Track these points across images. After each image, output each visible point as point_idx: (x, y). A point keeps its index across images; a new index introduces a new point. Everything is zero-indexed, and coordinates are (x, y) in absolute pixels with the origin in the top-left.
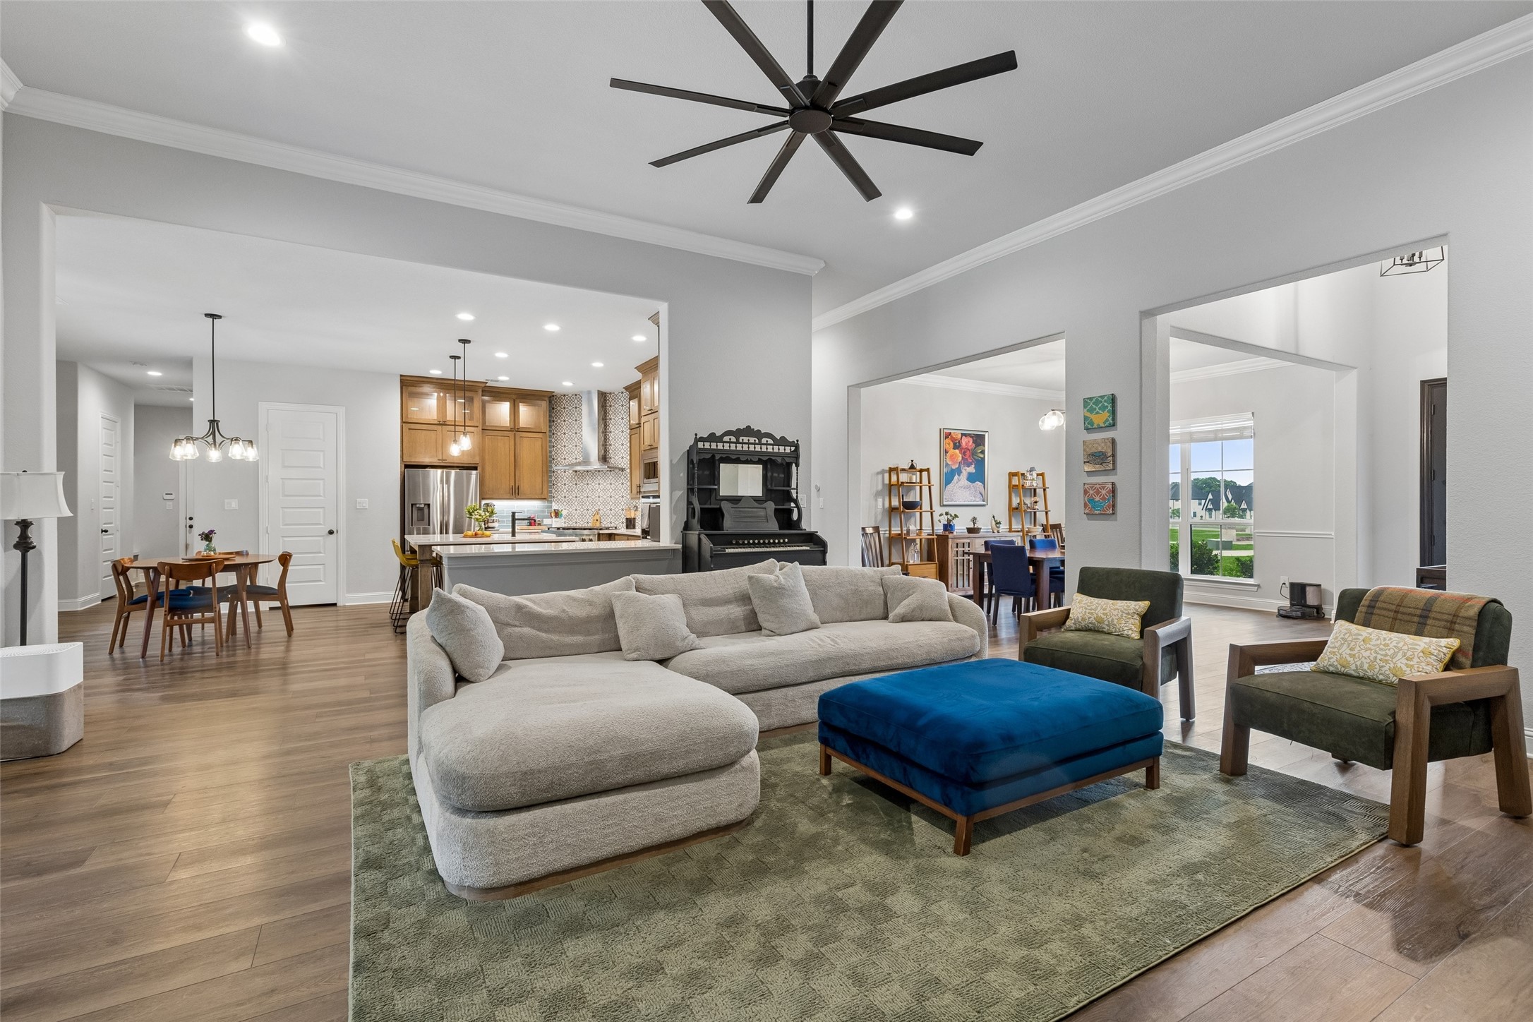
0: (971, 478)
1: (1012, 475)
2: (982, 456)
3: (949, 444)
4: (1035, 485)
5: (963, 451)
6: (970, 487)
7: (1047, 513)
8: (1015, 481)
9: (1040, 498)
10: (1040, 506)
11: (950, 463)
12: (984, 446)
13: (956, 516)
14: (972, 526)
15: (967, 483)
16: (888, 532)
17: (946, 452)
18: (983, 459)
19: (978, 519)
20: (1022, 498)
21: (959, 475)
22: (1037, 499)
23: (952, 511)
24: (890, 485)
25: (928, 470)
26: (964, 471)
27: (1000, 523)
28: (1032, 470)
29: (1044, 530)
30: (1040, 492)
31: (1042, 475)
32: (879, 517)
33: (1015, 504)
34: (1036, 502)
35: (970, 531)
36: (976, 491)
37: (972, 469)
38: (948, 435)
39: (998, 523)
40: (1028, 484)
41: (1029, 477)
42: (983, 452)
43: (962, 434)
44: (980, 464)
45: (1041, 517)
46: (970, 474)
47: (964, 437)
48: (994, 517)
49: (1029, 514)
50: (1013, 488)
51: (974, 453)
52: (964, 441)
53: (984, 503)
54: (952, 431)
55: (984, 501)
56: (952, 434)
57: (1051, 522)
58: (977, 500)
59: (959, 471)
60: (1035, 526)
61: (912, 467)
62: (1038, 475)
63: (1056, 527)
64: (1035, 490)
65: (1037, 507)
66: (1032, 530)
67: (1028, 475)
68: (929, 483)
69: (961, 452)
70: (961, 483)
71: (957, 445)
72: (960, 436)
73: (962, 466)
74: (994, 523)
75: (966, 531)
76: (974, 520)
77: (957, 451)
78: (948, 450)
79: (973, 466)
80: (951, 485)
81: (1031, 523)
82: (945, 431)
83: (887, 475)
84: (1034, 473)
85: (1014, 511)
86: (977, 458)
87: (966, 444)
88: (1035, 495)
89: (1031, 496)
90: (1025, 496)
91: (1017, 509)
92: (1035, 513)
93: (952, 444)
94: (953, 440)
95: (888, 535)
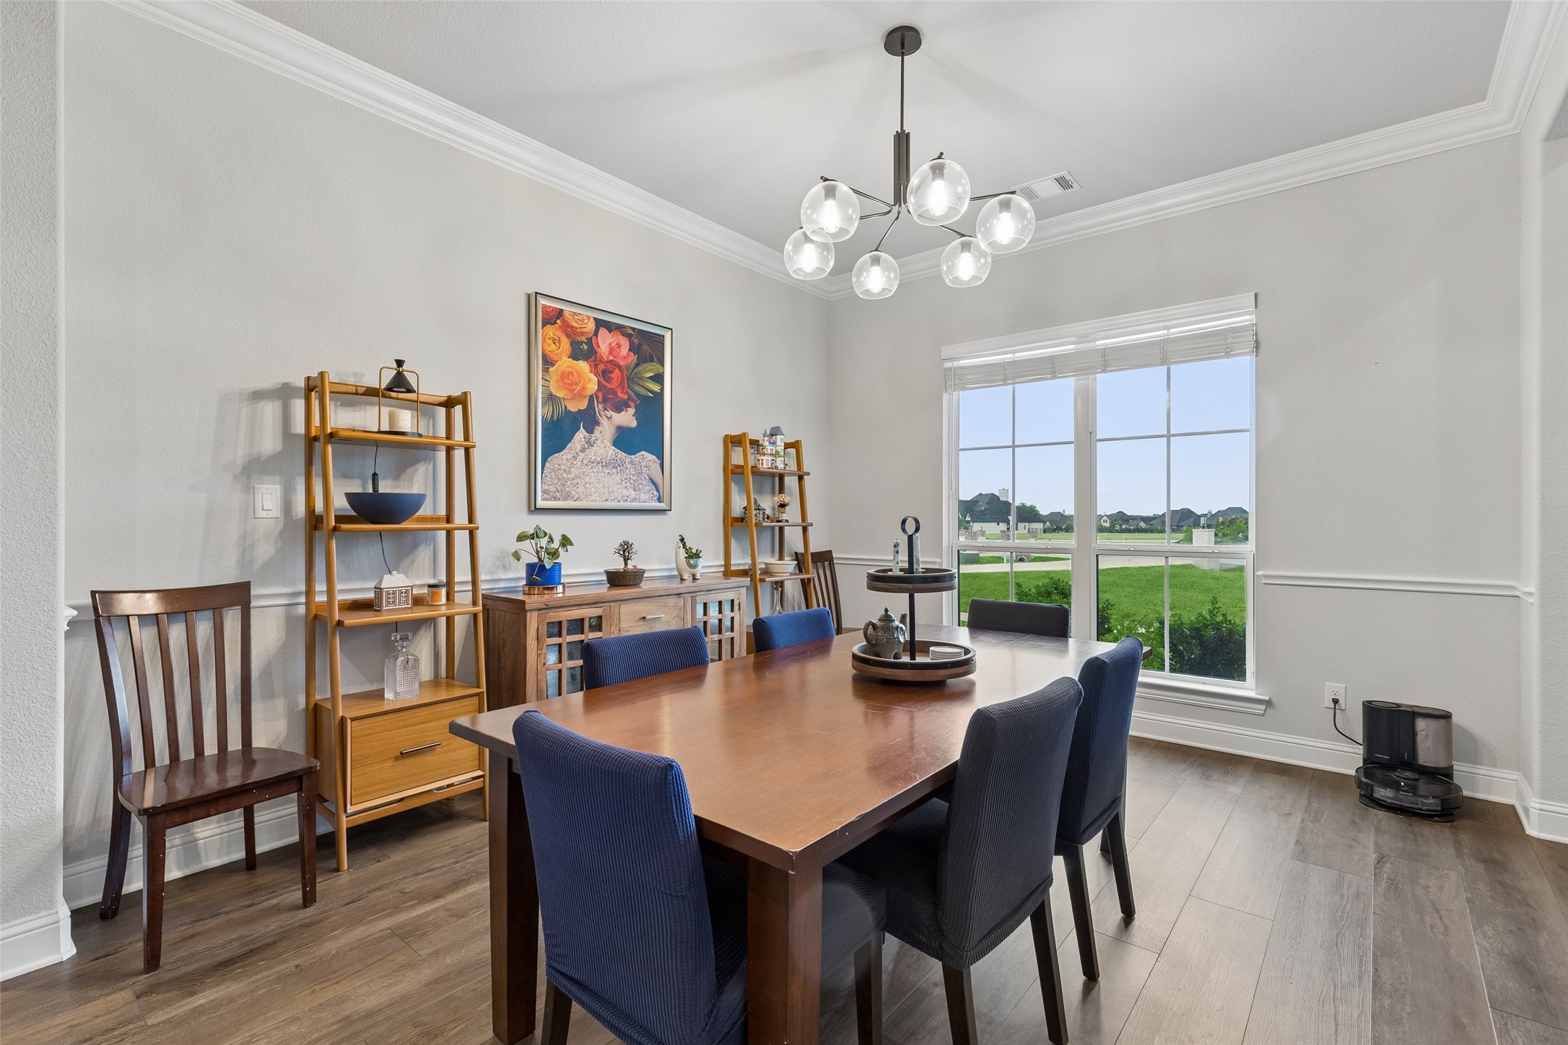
0: (625, 440)
1: (733, 441)
2: (656, 388)
3: (553, 341)
4: (781, 466)
5: (601, 367)
6: (622, 464)
7: (805, 529)
8: (737, 458)
9: (791, 497)
10: (792, 514)
11: (560, 394)
12: (662, 363)
13: (566, 541)
14: (618, 565)
15: (612, 451)
16: (303, 599)
17: (548, 362)
18: (660, 396)
19: (635, 548)
20: (752, 496)
21: (590, 430)
22: (785, 498)
23: (555, 526)
24: (311, 441)
25: (463, 400)
26: (604, 421)
27: (697, 555)
28: (775, 432)
29: (801, 567)
30: (791, 482)
31: (795, 445)
32: (265, 551)
33: (737, 510)
34: (783, 506)
35: (616, 579)
36: (639, 474)
37: (627, 418)
38: (553, 317)
39: (693, 556)
40: (765, 463)
41: (769, 448)
42: (659, 378)
43: (600, 324)
44: (651, 409)
45: (794, 539)
46: (620, 429)
47: (603, 331)
48: (682, 540)
49: (767, 535)
50: (733, 474)
51: (632, 378)
52: (605, 342)
53: (662, 506)
54: (567, 308)
55: (660, 500)
56: (567, 315)
57: (814, 548)
58: (643, 497)
59: (589, 420)
60: (781, 558)
61: (399, 383)
62: (787, 446)
63: (824, 558)
64: (781, 477)
65: (784, 517)
66: (775, 569)
67: (766, 443)
68: (467, 438)
69: (594, 369)
70: (593, 453)
71: (583, 350)
72: (591, 326)
73: (598, 407)
74: (682, 553)
75: (604, 578)
76: (626, 550)
77: (583, 366)
78: (554, 357)
79: (631, 411)
80: (565, 455)
81: (773, 552)
82: (542, 301)
83: (299, 405)
84: (780, 441)
85: (735, 524)
86: (642, 391)
87: (611, 351)
88: (781, 490)
89: (773, 493)
90: (760, 491)
91: (742, 520)
92: (781, 529)
93: (565, 343)
94: (569, 331)
95: (302, 610)
